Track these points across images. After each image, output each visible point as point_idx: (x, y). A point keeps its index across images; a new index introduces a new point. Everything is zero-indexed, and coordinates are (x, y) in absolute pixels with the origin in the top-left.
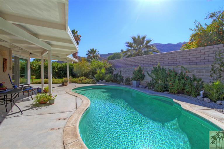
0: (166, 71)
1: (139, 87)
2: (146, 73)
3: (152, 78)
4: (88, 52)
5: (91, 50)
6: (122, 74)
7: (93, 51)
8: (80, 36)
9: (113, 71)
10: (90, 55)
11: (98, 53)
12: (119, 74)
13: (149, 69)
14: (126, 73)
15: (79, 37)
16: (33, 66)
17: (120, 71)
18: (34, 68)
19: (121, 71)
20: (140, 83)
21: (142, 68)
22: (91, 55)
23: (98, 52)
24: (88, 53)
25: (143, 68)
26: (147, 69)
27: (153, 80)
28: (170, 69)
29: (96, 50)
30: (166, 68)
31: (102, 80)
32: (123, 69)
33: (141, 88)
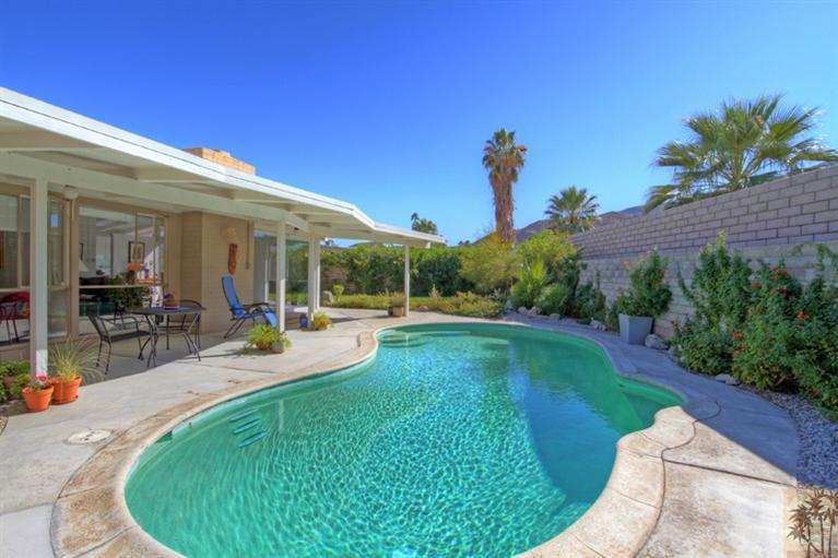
0: (749, 272)
1: (643, 344)
2: (676, 284)
3: (697, 304)
4: (551, 203)
5: (564, 194)
6: (602, 286)
7: (571, 199)
8: (524, 150)
9: (578, 272)
10: (558, 215)
11: (594, 202)
12: (595, 285)
13: (685, 266)
14: (614, 279)
15: (518, 154)
16: (360, 260)
17: (595, 273)
18: (360, 263)
19: (598, 275)
20: (653, 326)
21: (661, 259)
22: (565, 214)
23: (591, 199)
24: (552, 207)
25: (666, 259)
26: (678, 263)
27: (699, 316)
28: (766, 261)
29: (584, 192)
30: (749, 261)
31: (529, 308)
32: (605, 267)
33: (653, 347)
